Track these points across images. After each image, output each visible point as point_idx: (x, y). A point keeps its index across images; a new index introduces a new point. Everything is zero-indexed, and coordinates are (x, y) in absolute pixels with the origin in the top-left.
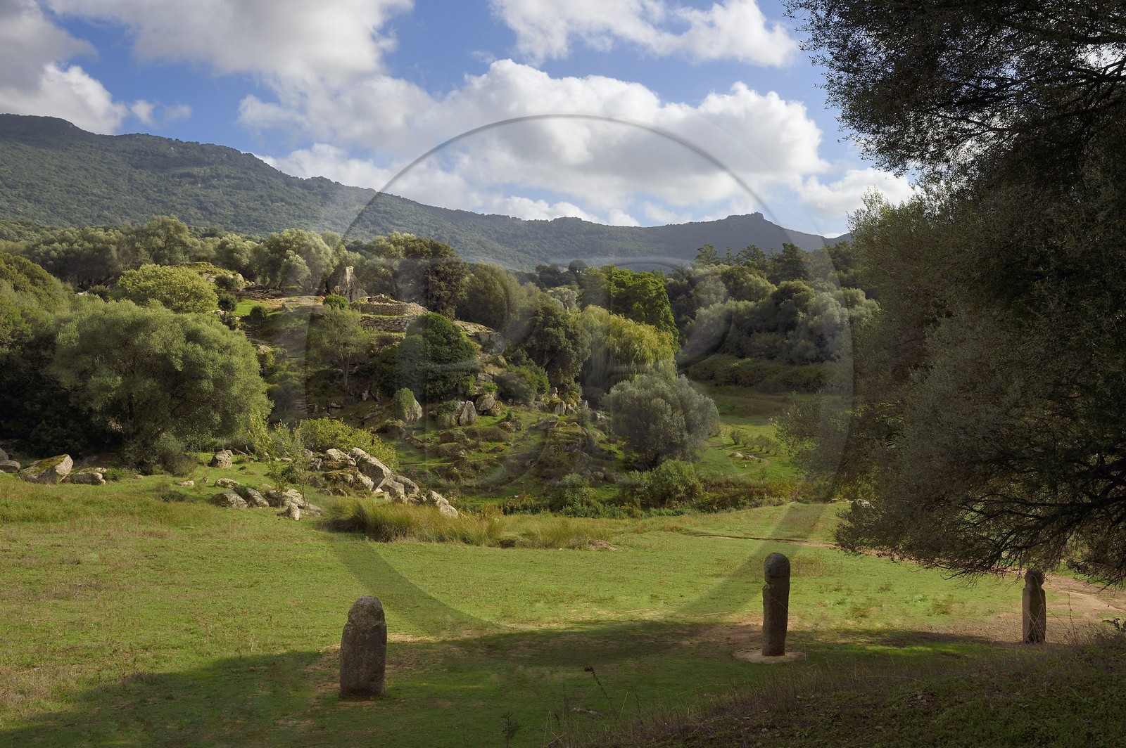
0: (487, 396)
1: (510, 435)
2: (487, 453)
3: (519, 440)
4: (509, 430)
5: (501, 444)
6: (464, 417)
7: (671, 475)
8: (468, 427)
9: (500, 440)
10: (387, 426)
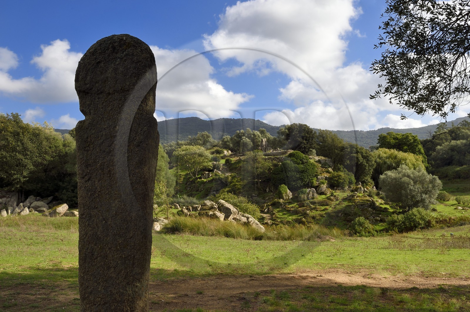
0: (322, 186)
1: (333, 202)
2: (320, 211)
3: (337, 205)
4: (332, 200)
5: (328, 207)
6: (310, 195)
7: (415, 216)
8: (312, 200)
9: (327, 205)
10: (275, 202)
